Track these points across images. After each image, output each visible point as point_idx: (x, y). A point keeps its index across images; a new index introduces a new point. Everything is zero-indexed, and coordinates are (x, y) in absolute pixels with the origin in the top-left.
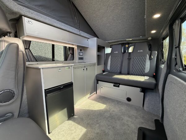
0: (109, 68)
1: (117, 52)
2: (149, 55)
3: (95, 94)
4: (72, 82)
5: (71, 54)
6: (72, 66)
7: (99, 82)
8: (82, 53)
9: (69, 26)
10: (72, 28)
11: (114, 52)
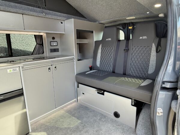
0: (98, 64)
1: (110, 39)
2: (155, 45)
3: (75, 101)
4: (22, 89)
5: (39, 44)
6: (19, 67)
7: (80, 85)
8: (56, 42)
9: (24, 6)
10: (31, 7)
11: (106, 39)
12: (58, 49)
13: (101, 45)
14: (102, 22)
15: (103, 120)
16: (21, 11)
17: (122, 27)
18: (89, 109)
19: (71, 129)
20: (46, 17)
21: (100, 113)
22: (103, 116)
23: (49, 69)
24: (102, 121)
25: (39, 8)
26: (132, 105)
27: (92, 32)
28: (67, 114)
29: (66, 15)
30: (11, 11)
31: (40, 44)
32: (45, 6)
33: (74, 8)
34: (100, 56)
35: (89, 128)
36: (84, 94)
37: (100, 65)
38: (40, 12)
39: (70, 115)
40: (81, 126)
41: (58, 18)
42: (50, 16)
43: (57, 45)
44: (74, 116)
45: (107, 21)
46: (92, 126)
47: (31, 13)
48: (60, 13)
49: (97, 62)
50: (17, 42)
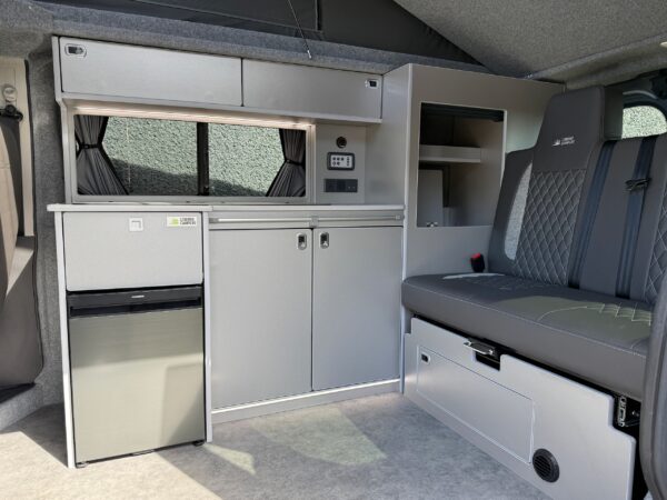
0: (511, 249)
1: (568, 140)
4: (202, 285)
5: (291, 162)
6: (201, 212)
7: (415, 322)
8: (351, 158)
9: (249, 32)
10: (269, 35)
11: (554, 142)
12: (355, 181)
13: (530, 167)
14: (550, 73)
15: (483, 478)
16: (237, 48)
17: (654, 91)
18: (438, 427)
19: (340, 469)
20: (316, 64)
21: (480, 451)
22: (489, 465)
23: (302, 239)
24: (478, 478)
25: (296, 36)
26: (616, 425)
27: (499, 116)
28: (348, 421)
29: (393, 53)
30: (209, 49)
31: (297, 164)
32: (319, 28)
33: (431, 29)
34: (522, 217)
35: (406, 487)
36: (425, 358)
37: (518, 253)
38: (296, 50)
39: (355, 428)
40: (379, 469)
41: (362, 66)
42: (329, 61)
43: (350, 166)
44: (369, 436)
45: (570, 66)
46: (425, 482)
47: (269, 52)
48: (367, 51)
49: (507, 238)
50: (241, 161)
